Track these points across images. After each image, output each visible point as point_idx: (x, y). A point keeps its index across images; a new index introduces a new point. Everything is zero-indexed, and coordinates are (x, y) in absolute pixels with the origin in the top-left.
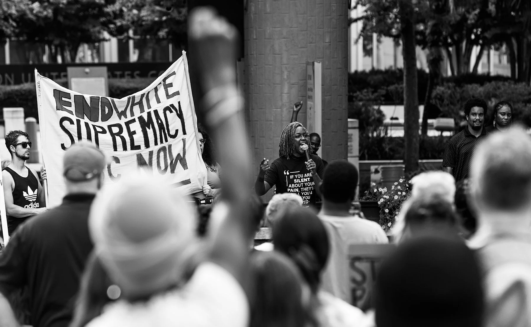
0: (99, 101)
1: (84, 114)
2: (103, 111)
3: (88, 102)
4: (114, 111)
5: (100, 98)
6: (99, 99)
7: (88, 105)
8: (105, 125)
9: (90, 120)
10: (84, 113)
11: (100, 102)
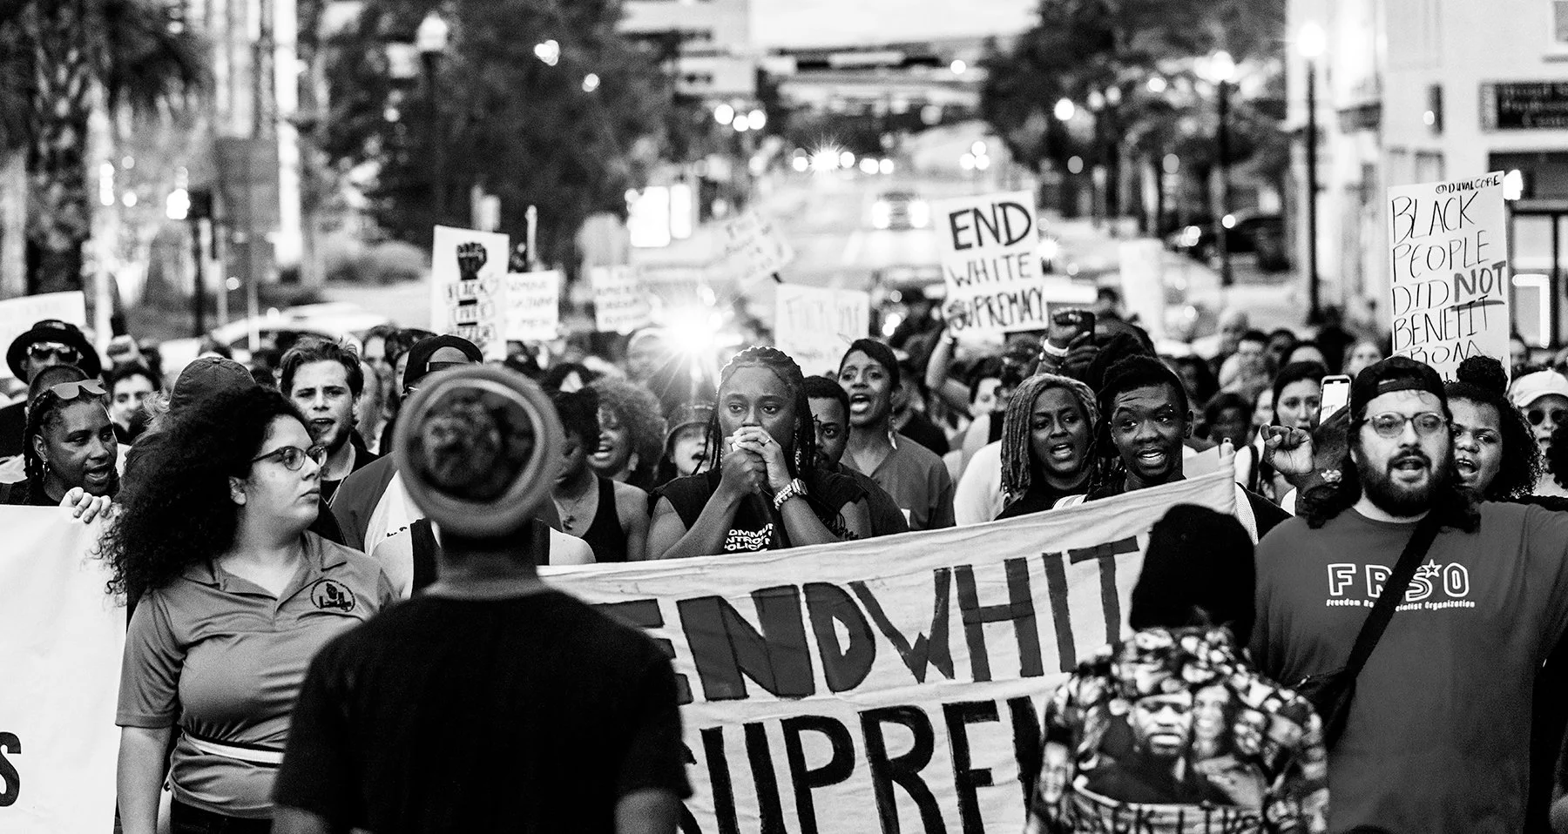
0: (798, 602)
1: (745, 676)
2: (827, 640)
3: (750, 613)
4: (883, 643)
5: (801, 590)
6: (797, 595)
7: (753, 629)
8: (846, 708)
9: (777, 694)
10: (740, 670)
11: (804, 606)
